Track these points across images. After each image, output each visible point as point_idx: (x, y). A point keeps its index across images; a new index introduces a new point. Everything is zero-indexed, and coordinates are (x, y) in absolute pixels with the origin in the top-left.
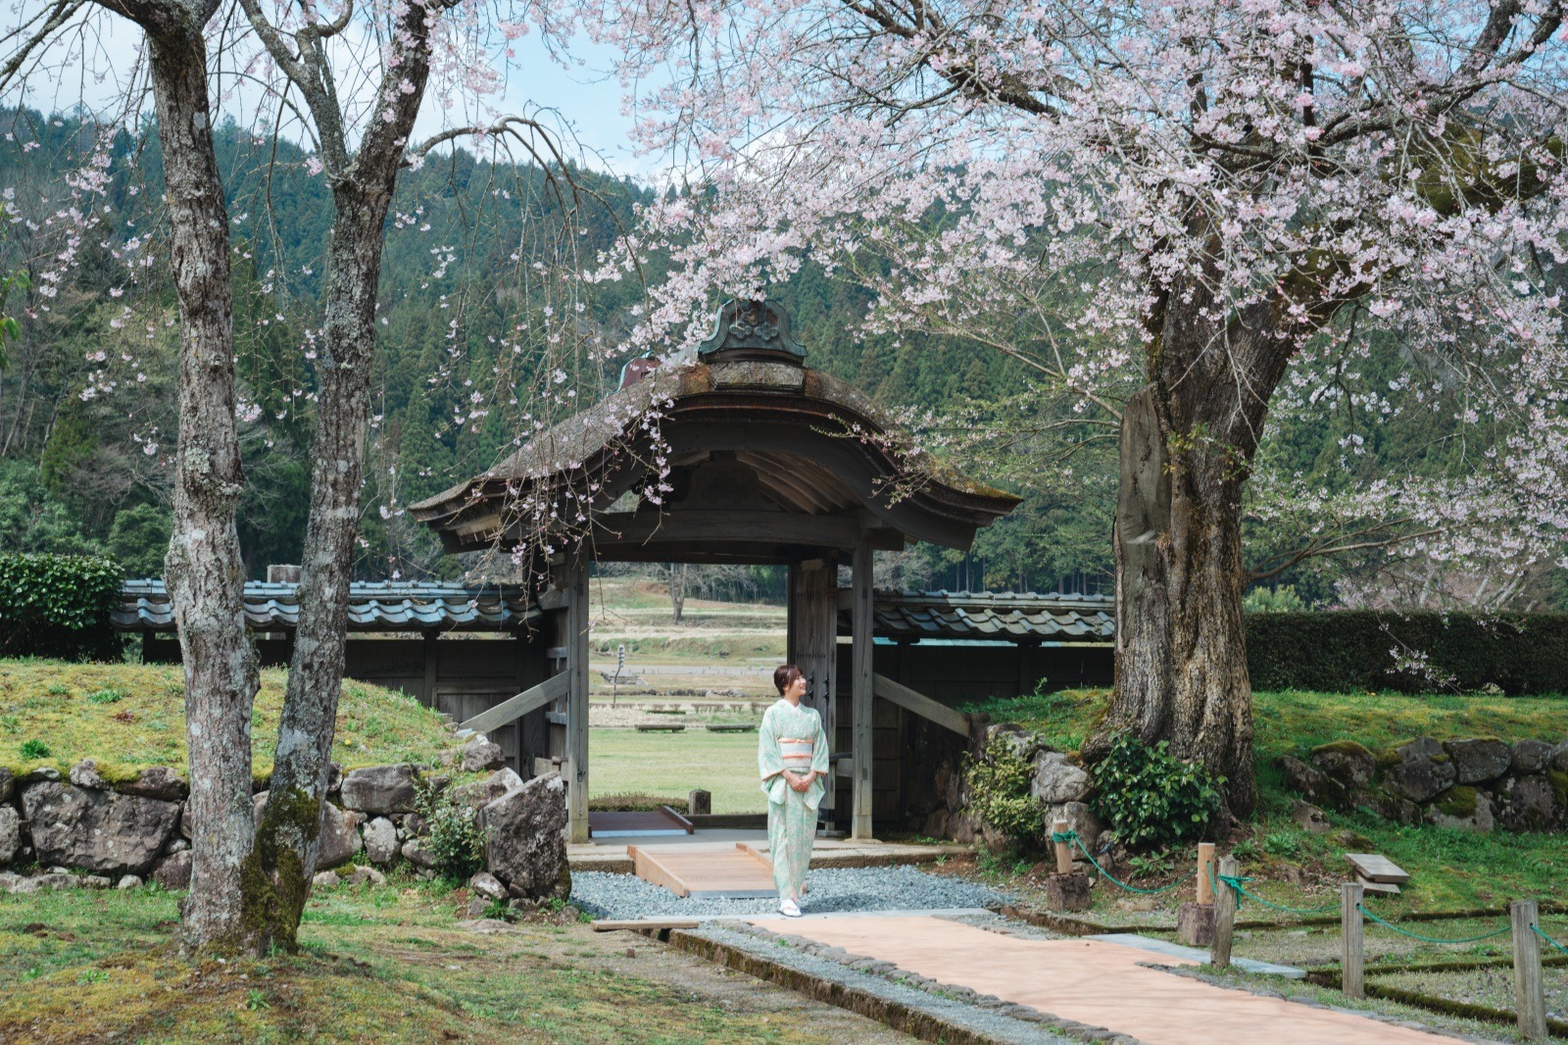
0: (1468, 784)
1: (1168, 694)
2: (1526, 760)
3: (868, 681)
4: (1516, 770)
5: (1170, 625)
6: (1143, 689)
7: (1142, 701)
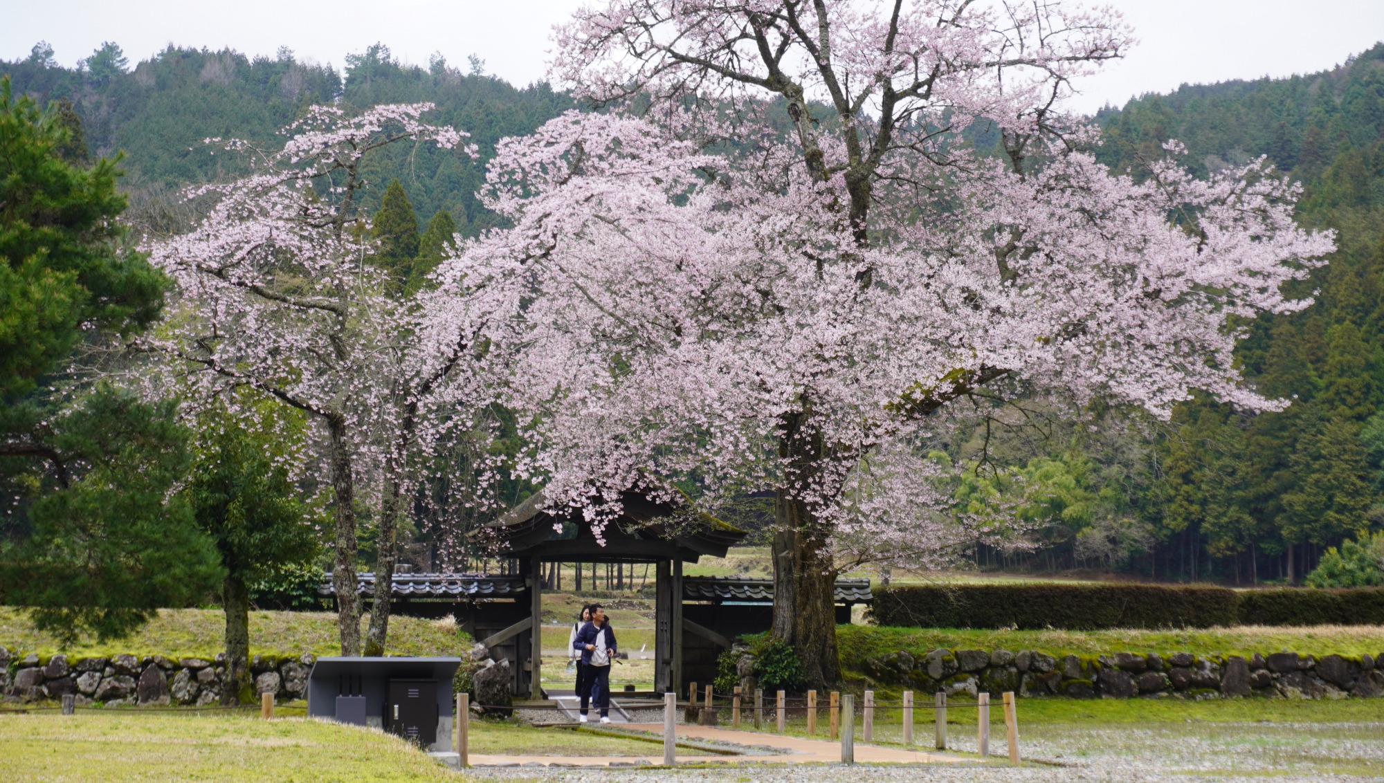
0: (966, 672)
1: (794, 626)
2: (994, 659)
3: (680, 622)
4: (990, 665)
5: (795, 594)
6: (784, 624)
7: (783, 629)
